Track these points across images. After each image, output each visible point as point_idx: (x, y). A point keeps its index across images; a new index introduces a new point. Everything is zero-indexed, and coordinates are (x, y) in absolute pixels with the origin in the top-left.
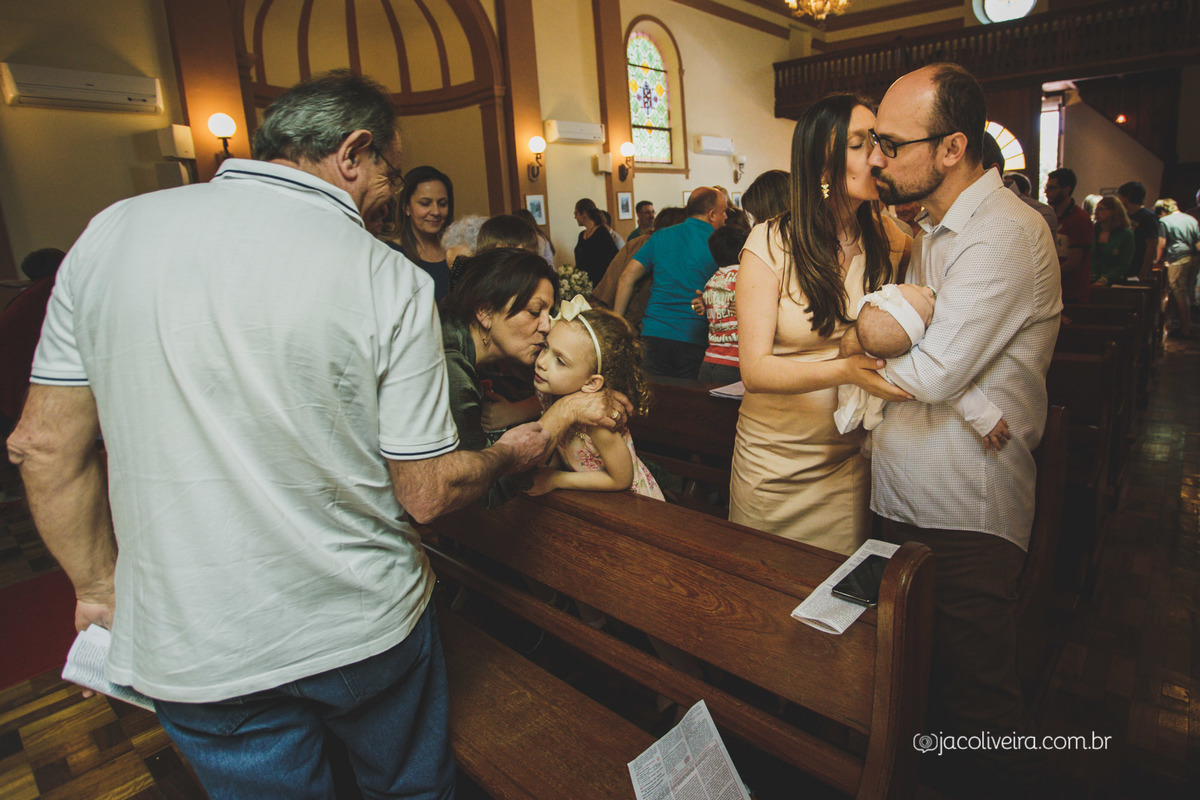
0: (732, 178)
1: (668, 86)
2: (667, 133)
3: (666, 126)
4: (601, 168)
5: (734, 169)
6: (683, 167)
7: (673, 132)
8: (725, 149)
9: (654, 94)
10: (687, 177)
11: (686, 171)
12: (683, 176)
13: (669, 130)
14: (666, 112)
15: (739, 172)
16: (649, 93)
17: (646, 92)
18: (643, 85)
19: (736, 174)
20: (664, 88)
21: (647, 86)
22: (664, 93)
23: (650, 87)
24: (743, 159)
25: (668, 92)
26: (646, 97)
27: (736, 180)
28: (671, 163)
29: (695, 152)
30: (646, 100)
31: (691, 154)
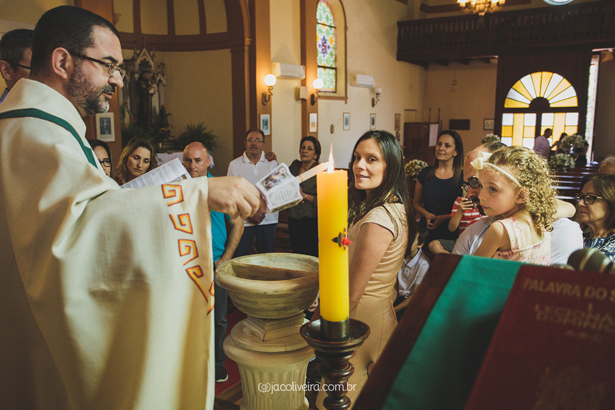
0: (370, 104)
1: (336, 38)
2: (334, 71)
3: (334, 66)
4: (301, 97)
5: (372, 97)
6: (343, 95)
7: (338, 70)
8: (370, 84)
9: (328, 43)
10: (346, 103)
11: (345, 98)
12: (343, 102)
13: (335, 69)
14: (334, 57)
15: (376, 99)
16: (325, 43)
17: (324, 41)
18: (322, 37)
19: (373, 100)
20: (334, 39)
21: (324, 38)
22: (334, 43)
23: (326, 38)
24: (380, 90)
25: (336, 42)
26: (323, 45)
27: (373, 105)
28: (335, 92)
29: (351, 85)
30: (323, 47)
31: (349, 86)
